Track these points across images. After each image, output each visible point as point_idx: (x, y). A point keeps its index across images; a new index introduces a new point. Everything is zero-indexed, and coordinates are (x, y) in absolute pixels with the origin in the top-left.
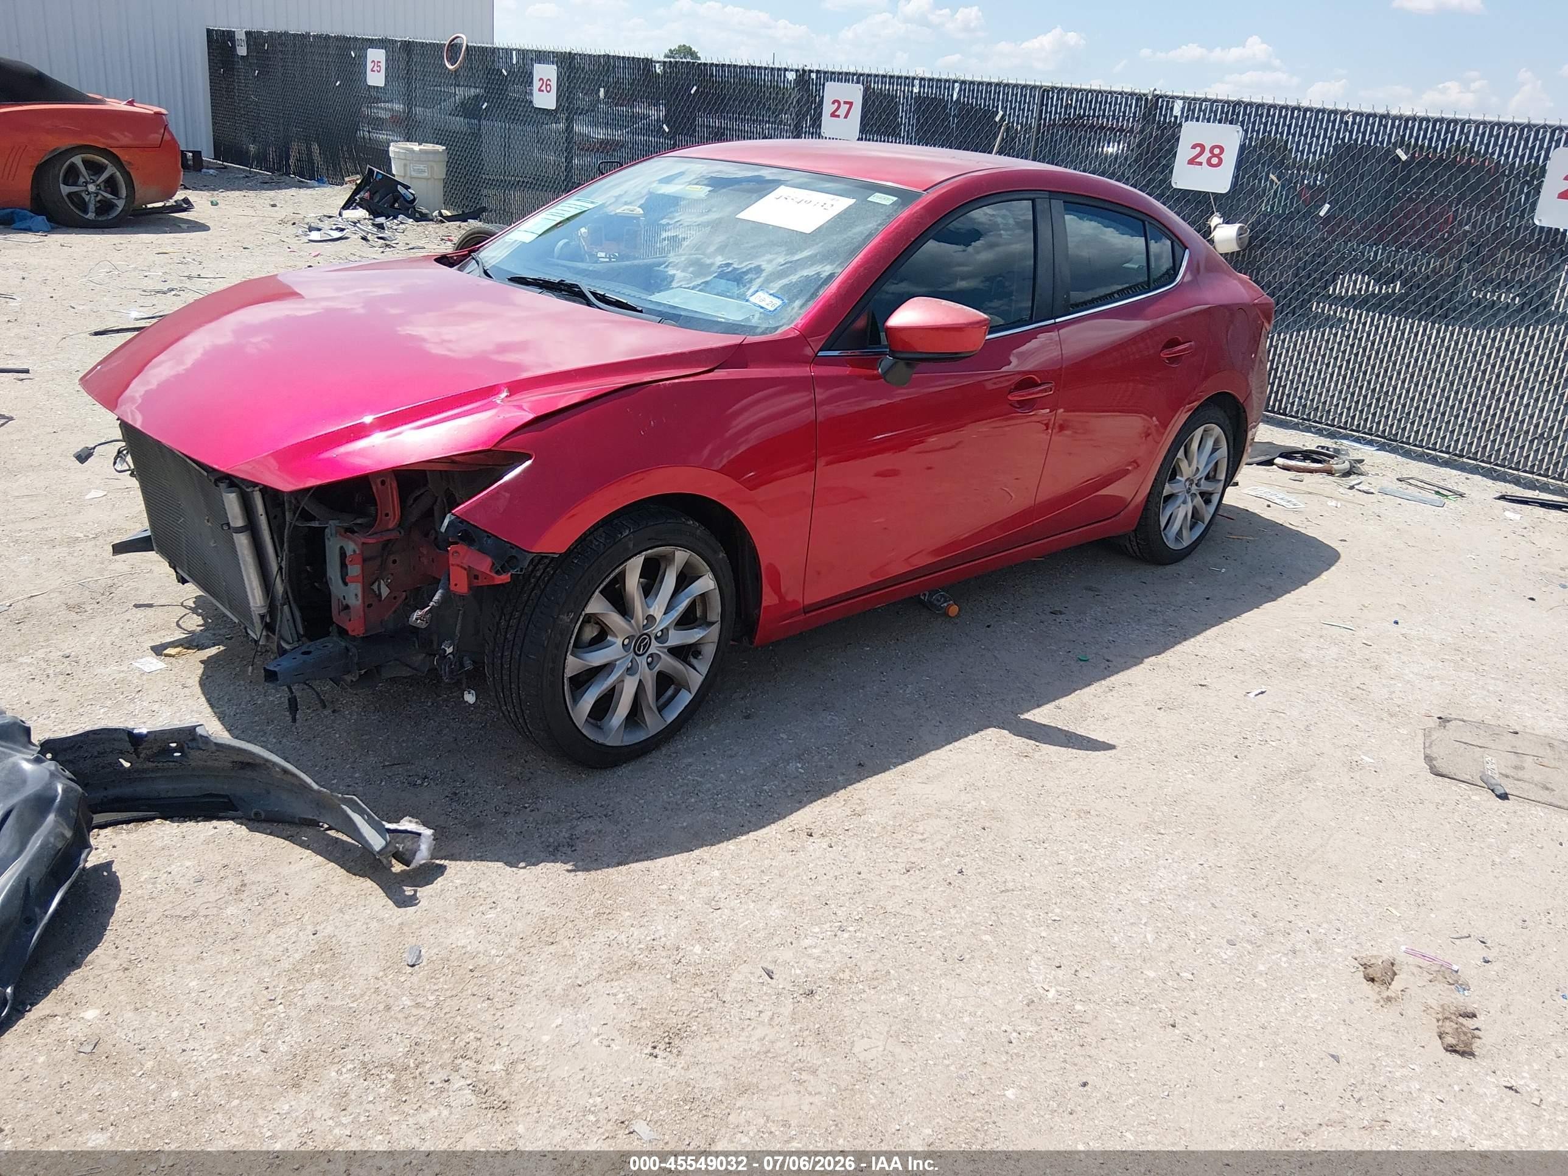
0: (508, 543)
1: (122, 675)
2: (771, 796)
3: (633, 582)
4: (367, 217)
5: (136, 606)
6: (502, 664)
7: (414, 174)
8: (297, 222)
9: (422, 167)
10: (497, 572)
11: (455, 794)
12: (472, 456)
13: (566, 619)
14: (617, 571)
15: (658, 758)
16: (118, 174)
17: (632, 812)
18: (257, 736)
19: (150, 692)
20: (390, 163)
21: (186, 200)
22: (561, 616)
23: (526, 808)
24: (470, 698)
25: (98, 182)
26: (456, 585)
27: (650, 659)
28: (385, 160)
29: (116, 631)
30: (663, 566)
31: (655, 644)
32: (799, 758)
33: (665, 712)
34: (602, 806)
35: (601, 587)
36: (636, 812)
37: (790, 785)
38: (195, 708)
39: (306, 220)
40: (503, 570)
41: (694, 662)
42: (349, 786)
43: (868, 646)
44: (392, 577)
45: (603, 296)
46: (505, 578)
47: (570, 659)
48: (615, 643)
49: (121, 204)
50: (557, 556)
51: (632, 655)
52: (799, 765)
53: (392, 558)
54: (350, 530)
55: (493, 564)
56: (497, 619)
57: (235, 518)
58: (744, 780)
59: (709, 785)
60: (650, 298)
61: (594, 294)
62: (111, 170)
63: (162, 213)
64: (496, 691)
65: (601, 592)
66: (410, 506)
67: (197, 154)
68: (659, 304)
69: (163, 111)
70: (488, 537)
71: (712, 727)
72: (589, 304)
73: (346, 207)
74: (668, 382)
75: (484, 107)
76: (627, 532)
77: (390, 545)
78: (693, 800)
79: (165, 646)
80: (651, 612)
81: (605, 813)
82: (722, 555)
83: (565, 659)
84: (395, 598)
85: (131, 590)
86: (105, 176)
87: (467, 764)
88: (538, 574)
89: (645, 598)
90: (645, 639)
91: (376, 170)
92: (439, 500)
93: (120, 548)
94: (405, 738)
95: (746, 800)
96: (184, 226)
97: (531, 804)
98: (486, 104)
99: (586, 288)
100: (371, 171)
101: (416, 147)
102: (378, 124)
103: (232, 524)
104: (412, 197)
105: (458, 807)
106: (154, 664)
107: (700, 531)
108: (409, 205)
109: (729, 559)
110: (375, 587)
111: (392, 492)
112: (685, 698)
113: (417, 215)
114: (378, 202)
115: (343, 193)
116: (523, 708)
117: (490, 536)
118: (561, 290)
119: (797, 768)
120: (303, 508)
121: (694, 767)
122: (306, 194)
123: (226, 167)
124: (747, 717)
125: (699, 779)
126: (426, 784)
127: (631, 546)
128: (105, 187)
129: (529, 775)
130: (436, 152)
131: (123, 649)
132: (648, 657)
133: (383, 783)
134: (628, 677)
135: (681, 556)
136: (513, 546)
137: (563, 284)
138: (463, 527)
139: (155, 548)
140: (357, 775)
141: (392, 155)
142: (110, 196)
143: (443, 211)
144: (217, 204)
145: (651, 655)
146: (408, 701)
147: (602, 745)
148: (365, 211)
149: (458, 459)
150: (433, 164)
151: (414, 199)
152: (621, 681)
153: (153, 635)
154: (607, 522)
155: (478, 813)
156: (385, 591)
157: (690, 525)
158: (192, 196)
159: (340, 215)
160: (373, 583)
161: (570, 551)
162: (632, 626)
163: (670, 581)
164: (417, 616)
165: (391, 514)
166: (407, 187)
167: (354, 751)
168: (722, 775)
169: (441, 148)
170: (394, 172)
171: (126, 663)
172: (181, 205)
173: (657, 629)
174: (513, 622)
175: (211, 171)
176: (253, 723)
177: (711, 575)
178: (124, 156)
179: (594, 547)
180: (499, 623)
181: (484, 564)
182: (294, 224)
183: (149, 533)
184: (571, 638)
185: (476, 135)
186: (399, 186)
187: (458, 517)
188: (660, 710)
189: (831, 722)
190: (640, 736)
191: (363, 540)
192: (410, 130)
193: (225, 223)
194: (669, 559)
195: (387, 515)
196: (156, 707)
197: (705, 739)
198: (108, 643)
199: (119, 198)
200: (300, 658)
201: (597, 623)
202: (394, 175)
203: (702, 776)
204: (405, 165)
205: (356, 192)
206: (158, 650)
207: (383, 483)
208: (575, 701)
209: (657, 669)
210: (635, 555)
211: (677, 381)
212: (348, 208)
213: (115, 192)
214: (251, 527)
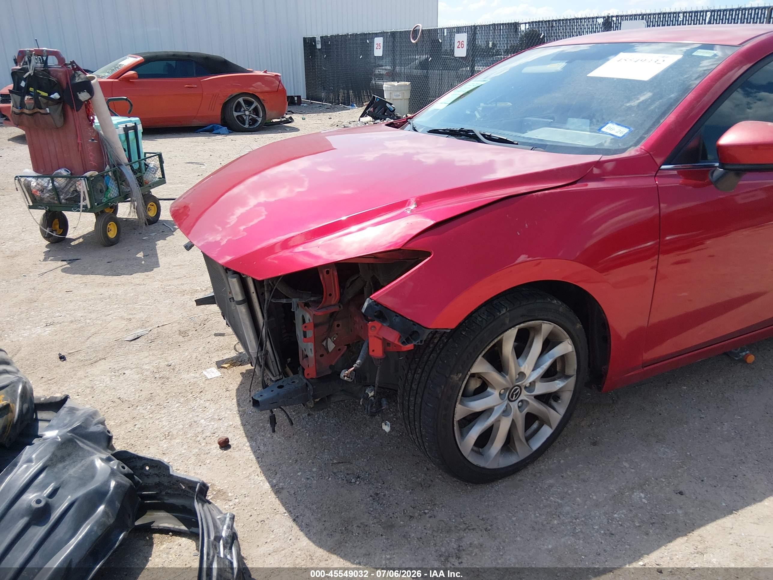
0: (411, 321)
1: (195, 380)
2: (621, 525)
3: (508, 348)
4: (372, 120)
5: (216, 335)
6: (409, 407)
7: (395, 97)
8: (339, 125)
9: (398, 93)
10: (403, 343)
11: (377, 494)
12: (388, 253)
13: (455, 378)
14: (496, 341)
15: (526, 475)
16: (259, 105)
17: (507, 529)
18: (259, 431)
19: (207, 393)
20: (383, 92)
21: (291, 118)
22: (452, 376)
23: (425, 513)
24: (386, 428)
25: (250, 110)
26: (373, 351)
27: (520, 403)
28: (381, 92)
29: (200, 349)
30: (532, 334)
31: (524, 392)
32: (641, 487)
33: (531, 442)
34: (483, 519)
35: (483, 353)
36: (510, 529)
37: (637, 515)
38: (229, 407)
39: (343, 124)
40: (407, 341)
41: (554, 404)
42: (308, 479)
43: (685, 385)
44: (337, 336)
45: (490, 136)
46: (410, 347)
47: (459, 407)
48: (492, 394)
49: (260, 120)
50: (449, 331)
51: (506, 402)
52: (642, 495)
53: (336, 323)
54: (307, 305)
55: (400, 337)
56: (406, 372)
57: (236, 295)
58: (597, 505)
59: (568, 508)
60: (523, 135)
61: (483, 135)
62: (256, 104)
63: (279, 124)
64: (405, 423)
65: (483, 356)
66: (348, 288)
67: (299, 97)
68: (530, 139)
69: (279, 74)
70: (396, 316)
71: (567, 451)
72: (479, 141)
73: (362, 116)
74: (539, 193)
75: (429, 60)
76: (504, 310)
77: (335, 315)
78: (556, 522)
79: (223, 361)
80: (522, 369)
81: (485, 527)
82: (579, 326)
83: (455, 407)
84: (339, 350)
85: (215, 322)
86: (253, 107)
87: (387, 467)
88: (436, 341)
89: (518, 358)
90: (517, 389)
91: (376, 96)
92: (368, 283)
93: (200, 302)
94: (349, 441)
95: (600, 527)
96: (288, 129)
97: (430, 510)
98: (431, 58)
99: (477, 132)
100: (374, 97)
101: (396, 84)
102: (381, 77)
103: (235, 299)
104: (393, 109)
105: (377, 507)
106: (214, 373)
107: (563, 309)
108: (391, 113)
109: (584, 328)
110: (324, 343)
111: (334, 279)
112: (546, 432)
113: (395, 118)
114: (377, 112)
115: (361, 110)
116: (424, 440)
117: (398, 315)
118: (461, 135)
119: (640, 497)
120: (276, 289)
121: (554, 489)
122: (346, 112)
123: (312, 103)
124: (595, 444)
125: (560, 501)
126: (358, 483)
127: (507, 321)
128: (253, 112)
129: (430, 482)
130: (406, 85)
131: (201, 361)
132: (519, 402)
133: (330, 479)
134: (504, 418)
135: (547, 327)
136: (415, 324)
137: (462, 131)
138: (378, 308)
139: (217, 302)
140: (314, 470)
141: (384, 89)
142: (255, 116)
143: (408, 115)
144: (305, 119)
145: (521, 401)
146: (354, 410)
147: (484, 468)
148: (371, 117)
149: (379, 255)
150: (404, 91)
151: (394, 110)
152: (498, 421)
153: (220, 353)
154: (489, 303)
155: (391, 515)
156: (331, 346)
157: (553, 304)
158: (294, 116)
159: (359, 120)
160: (324, 340)
161: (460, 325)
162: (506, 381)
163: (537, 346)
164: (345, 374)
165: (333, 294)
166: (391, 104)
167: (315, 448)
168: (578, 499)
169: (408, 83)
170: (385, 97)
171: (200, 371)
172: (288, 120)
173: (527, 382)
174: (417, 376)
175: (305, 105)
176: (259, 420)
177: (569, 341)
178: (261, 97)
179: (478, 322)
180: (407, 375)
181: (393, 336)
182: (337, 126)
183: (213, 294)
184: (459, 391)
185: (427, 77)
186: (387, 104)
187: (375, 301)
188: (528, 439)
189: (664, 454)
190: (512, 460)
191: (314, 313)
192: (393, 76)
193: (307, 127)
194: (537, 330)
195: (330, 295)
196: (207, 404)
197: (562, 461)
198: (194, 357)
199: (259, 117)
200: (276, 390)
201: (479, 378)
202: (385, 99)
203: (562, 499)
204: (391, 93)
205: (367, 109)
206: (219, 365)
207: (328, 272)
208: (463, 435)
209: (525, 411)
210: (510, 328)
211: (546, 192)
212: (363, 117)
213: (257, 115)
214: (247, 300)
